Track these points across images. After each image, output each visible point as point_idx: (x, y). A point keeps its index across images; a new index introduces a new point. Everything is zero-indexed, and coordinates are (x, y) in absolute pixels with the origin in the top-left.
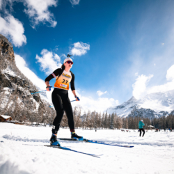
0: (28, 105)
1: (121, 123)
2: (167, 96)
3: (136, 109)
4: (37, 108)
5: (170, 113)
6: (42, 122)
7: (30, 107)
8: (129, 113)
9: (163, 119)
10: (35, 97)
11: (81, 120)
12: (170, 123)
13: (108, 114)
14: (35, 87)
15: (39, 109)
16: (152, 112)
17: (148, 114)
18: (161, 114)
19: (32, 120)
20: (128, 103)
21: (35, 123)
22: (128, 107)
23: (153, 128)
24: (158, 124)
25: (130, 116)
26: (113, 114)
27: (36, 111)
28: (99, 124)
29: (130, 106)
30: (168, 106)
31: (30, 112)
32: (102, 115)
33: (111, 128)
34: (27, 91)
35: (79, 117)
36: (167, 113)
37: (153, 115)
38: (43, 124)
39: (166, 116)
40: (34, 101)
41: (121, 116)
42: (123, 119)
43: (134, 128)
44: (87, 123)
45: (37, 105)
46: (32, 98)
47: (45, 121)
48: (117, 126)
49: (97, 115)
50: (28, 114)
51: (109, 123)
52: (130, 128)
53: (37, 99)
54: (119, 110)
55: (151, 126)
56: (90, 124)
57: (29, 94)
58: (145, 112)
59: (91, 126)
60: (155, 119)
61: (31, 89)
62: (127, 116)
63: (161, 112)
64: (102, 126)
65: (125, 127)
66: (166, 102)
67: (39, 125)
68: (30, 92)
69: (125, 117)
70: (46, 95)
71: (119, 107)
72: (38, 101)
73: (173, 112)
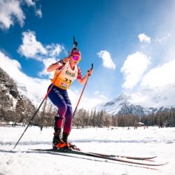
0: (4, 102)
1: (111, 120)
3: (126, 106)
4: (14, 106)
5: (158, 109)
6: (21, 121)
7: (6, 105)
8: (119, 109)
9: (152, 116)
10: (12, 93)
12: (159, 119)
13: (97, 112)
14: (12, 81)
15: (17, 106)
16: (142, 109)
17: (138, 110)
18: (151, 111)
19: (7, 120)
20: (118, 100)
21: (11, 123)
22: (117, 104)
23: (142, 125)
24: (147, 120)
25: (119, 112)
26: (102, 111)
27: (13, 108)
28: (87, 122)
29: (120, 102)
30: (157, 102)
31: (6, 110)
32: (90, 113)
33: (100, 126)
34: (2, 85)
36: (156, 109)
37: (142, 112)
38: (21, 124)
39: (155, 112)
40: (11, 96)
41: (111, 113)
43: (123, 126)
45: (15, 102)
46: (8, 94)
47: (25, 120)
48: (107, 124)
49: (85, 113)
50: (3, 112)
51: (97, 121)
52: (119, 125)
53: (15, 94)
54: (108, 106)
55: (140, 123)
56: (77, 122)
57: (5, 88)
58: (135, 109)
59: (77, 125)
60: (144, 116)
61: (7, 83)
62: (117, 113)
63: (151, 108)
64: (90, 125)
65: (115, 126)
66: (155, 98)
67: (16, 125)
68: (6, 86)
69: (115, 114)
70: (26, 91)
71: (108, 104)
72: (15, 98)
73: (161, 108)
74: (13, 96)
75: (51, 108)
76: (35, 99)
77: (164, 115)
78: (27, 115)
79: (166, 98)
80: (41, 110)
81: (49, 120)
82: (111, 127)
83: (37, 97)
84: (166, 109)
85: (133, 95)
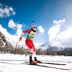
1: (43, 52)
2: (63, 41)
3: (50, 47)
4: (4, 45)
6: (7, 52)
7: (1, 45)
9: (61, 51)
11: (25, 51)
12: (64, 53)
15: (6, 46)
16: (57, 48)
17: (55, 49)
18: (61, 49)
19: (2, 51)
20: (47, 44)
21: (3, 52)
22: (46, 45)
23: (57, 55)
24: (59, 53)
25: (47, 49)
26: (40, 49)
27: (4, 46)
29: (47, 45)
30: (64, 45)
31: (1, 47)
33: (38, 55)
35: (24, 49)
36: (63, 48)
37: (57, 49)
38: (7, 53)
39: (62, 50)
40: (3, 42)
41: (43, 49)
42: (44, 51)
43: (49, 55)
44: (28, 52)
45: (5, 44)
47: (9, 51)
48: (41, 54)
52: (47, 55)
54: (42, 47)
55: (56, 54)
57: (1, 38)
60: (58, 51)
62: (46, 49)
63: (61, 48)
65: (45, 55)
66: (63, 44)
67: (5, 53)
68: (1, 37)
69: (45, 50)
70: (9, 39)
71: (42, 46)
72: (5, 42)
73: (65, 48)
74: (4, 41)
75: (19, 47)
76: (12, 43)
77: (66, 51)
78: (9, 49)
79: (67, 44)
80: (15, 47)
81: (18, 51)
82: (43, 55)
83: (13, 42)
84: (67, 48)
85: (53, 42)
